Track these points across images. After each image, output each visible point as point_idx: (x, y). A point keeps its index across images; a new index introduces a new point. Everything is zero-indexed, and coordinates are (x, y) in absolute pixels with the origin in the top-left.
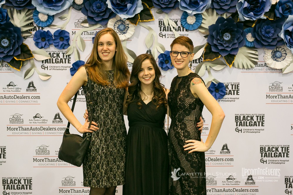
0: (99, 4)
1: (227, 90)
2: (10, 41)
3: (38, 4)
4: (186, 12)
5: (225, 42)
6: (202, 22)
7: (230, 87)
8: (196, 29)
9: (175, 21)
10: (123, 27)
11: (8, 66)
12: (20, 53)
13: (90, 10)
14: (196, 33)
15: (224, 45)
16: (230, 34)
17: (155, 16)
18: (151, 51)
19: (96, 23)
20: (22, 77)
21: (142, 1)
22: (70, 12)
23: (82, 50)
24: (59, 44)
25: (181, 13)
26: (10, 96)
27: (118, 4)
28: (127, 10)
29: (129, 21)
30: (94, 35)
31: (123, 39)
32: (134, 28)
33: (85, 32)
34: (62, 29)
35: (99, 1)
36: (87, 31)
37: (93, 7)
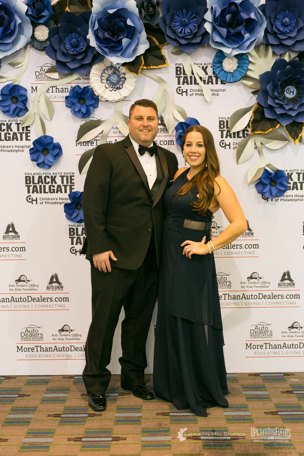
0: (76, 40)
1: (290, 181)
4: (221, 52)
5: (287, 100)
6: (249, 67)
7: (295, 177)
8: (239, 80)
9: (203, 67)
10: (115, 78)
13: (60, 50)
14: (238, 86)
15: (285, 106)
16: (296, 88)
17: (169, 59)
18: (164, 119)
19: (70, 72)
21: (147, 34)
22: (28, 54)
23: (49, 119)
24: (10, 108)
25: (214, 53)
27: (106, 39)
28: (122, 49)
29: (126, 67)
30: (68, 92)
31: (117, 99)
32: (134, 80)
33: (53, 87)
34: (14, 83)
35: (76, 34)
36: (56, 86)
37: (65, 45)
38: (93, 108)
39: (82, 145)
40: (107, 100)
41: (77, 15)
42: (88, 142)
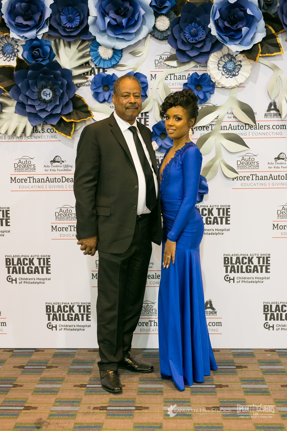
0: (195, 30)
2: (54, 91)
3: (97, 31)
10: (231, 65)
11: (52, 131)
12: (71, 110)
13: (180, 38)
17: (284, 46)
18: (277, 104)
19: (190, 60)
20: (73, 147)
21: (265, 23)
22: (148, 43)
26: (55, 179)
27: (226, 27)
28: (242, 36)
29: (244, 55)
30: (185, 79)
31: (233, 85)
32: (250, 67)
33: (172, 75)
34: (135, 71)
35: (195, 24)
36: (174, 74)
37: (185, 34)
38: (210, 94)
39: (198, 129)
40: (223, 86)
41: (198, 6)
42: (203, 127)
